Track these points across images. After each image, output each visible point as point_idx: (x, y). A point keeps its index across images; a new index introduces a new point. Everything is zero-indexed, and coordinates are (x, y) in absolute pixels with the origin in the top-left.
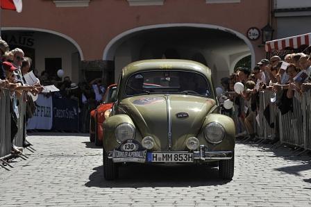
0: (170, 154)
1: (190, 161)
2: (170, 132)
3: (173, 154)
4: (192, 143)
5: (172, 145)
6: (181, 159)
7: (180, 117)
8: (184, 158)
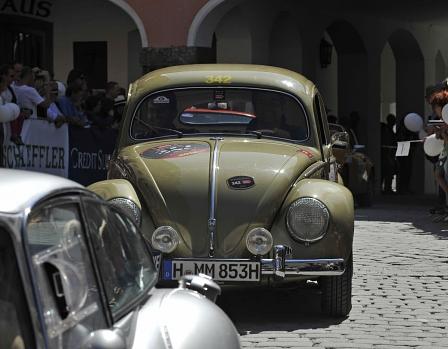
0: (210, 264)
1: (254, 279)
2: (212, 218)
3: (217, 265)
4: (259, 242)
5: (217, 244)
6: (233, 274)
7: (236, 186)
8: (240, 272)
